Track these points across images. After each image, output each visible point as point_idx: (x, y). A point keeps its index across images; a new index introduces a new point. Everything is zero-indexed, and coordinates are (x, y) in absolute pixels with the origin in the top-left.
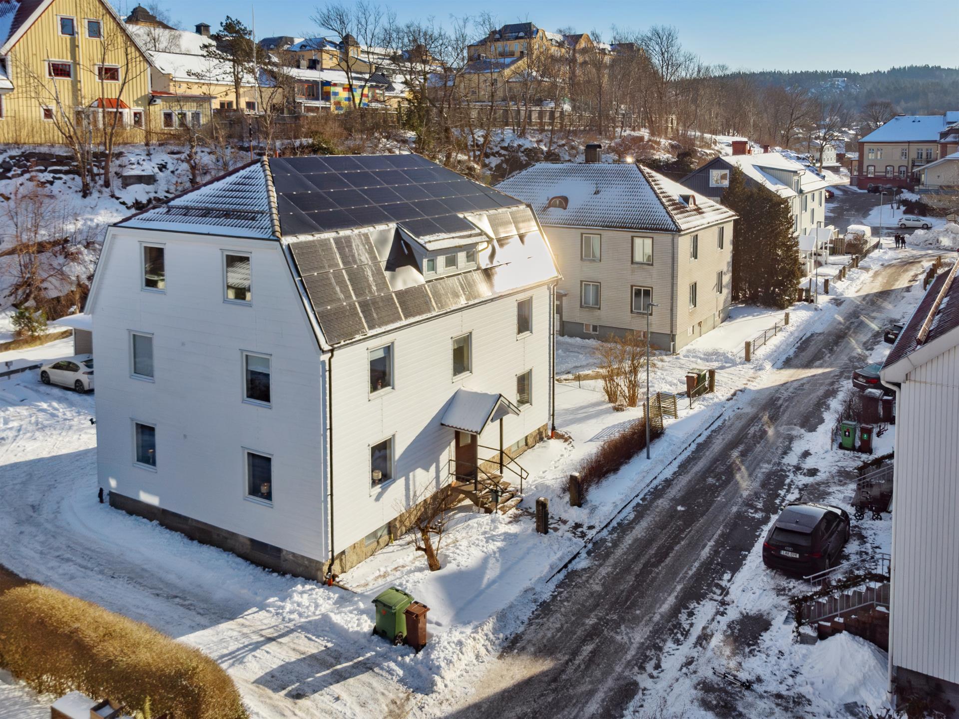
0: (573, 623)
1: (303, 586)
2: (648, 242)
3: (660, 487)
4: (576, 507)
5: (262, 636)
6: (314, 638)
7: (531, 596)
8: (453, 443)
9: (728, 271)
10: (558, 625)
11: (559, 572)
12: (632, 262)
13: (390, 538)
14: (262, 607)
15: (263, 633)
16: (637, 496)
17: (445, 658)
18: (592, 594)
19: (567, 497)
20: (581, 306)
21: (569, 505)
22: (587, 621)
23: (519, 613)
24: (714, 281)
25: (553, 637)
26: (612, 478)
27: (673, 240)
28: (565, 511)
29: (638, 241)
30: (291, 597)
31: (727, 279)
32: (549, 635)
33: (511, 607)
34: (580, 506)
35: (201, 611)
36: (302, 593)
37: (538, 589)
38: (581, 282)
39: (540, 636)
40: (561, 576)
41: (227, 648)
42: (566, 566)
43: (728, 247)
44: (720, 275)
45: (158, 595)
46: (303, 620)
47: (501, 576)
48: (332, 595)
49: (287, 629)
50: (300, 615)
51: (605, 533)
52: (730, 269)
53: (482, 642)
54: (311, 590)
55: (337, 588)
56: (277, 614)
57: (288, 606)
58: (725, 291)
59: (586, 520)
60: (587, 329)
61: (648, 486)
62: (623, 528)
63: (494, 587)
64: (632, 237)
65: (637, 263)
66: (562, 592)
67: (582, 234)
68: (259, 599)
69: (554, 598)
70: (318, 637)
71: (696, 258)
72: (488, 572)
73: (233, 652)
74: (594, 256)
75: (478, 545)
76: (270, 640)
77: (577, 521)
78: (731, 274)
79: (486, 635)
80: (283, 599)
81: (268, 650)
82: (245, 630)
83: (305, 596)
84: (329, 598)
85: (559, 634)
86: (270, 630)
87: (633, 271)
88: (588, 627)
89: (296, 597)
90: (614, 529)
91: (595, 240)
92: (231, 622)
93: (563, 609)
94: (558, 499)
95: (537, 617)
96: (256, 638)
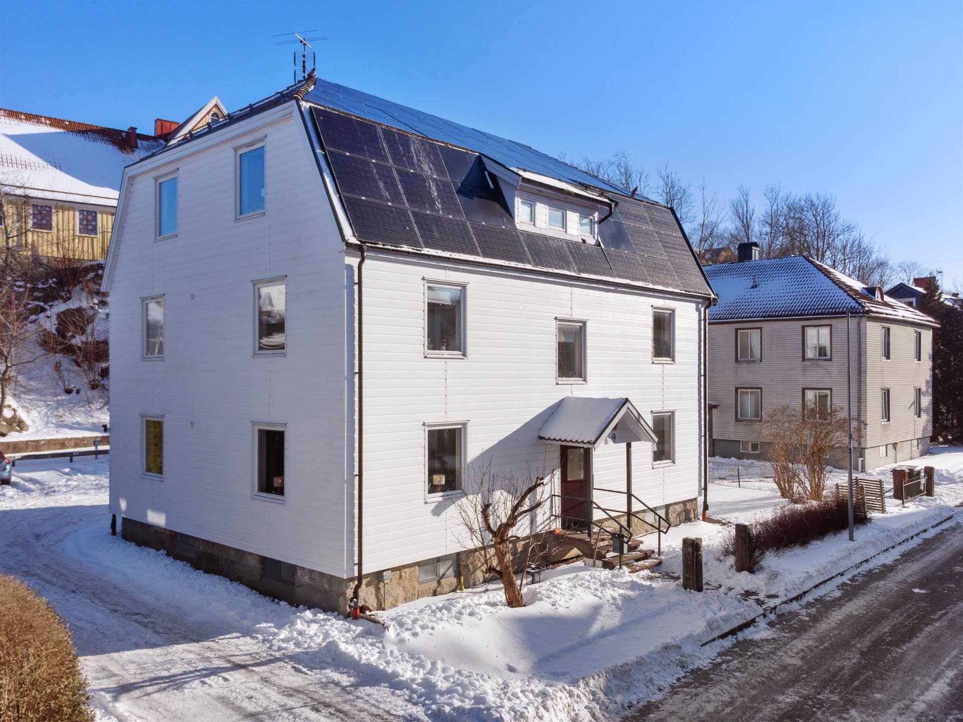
0: (753, 699)
1: (315, 615)
2: (825, 331)
3: (877, 571)
4: (745, 573)
5: (229, 661)
6: (304, 670)
7: (674, 657)
8: (558, 474)
9: (927, 392)
10: (726, 698)
11: (723, 636)
12: (804, 359)
13: (459, 582)
14: (247, 632)
15: (233, 659)
16: (842, 574)
17: (512, 709)
18: (785, 668)
19: (731, 560)
20: (737, 420)
21: (733, 570)
22: (781, 698)
23: (654, 676)
24: (912, 398)
25: (717, 712)
26: (798, 551)
27: (859, 324)
28: (728, 578)
29: (811, 333)
30: (292, 623)
31: (926, 401)
32: (710, 708)
33: (639, 663)
34: (751, 571)
35: (161, 630)
36: (310, 622)
37: (687, 649)
38: (737, 389)
39: (692, 708)
40: (728, 643)
41: (168, 670)
42: (733, 632)
43: (927, 363)
44: (919, 392)
45: (115, 611)
46: (298, 650)
47: (622, 628)
48: (353, 627)
49: (269, 658)
50: (297, 644)
51: (795, 606)
52: (930, 390)
53: (586, 702)
54: (323, 620)
55: (364, 621)
56: (264, 641)
57: (284, 634)
58: (924, 417)
59: (764, 587)
60: (745, 448)
61: (857, 566)
62: (825, 606)
63: (612, 638)
64: (803, 327)
65: (810, 360)
66: (729, 661)
67: (737, 330)
68: (246, 623)
69: (716, 666)
70: (311, 669)
71: (888, 357)
72: (600, 618)
73: (175, 676)
74: (752, 355)
75: (588, 587)
76: (237, 667)
77: (746, 588)
78: (930, 398)
79: (593, 693)
80: (280, 627)
81: (227, 677)
82: (208, 654)
83: (315, 626)
84: (348, 631)
85: (728, 710)
86: (244, 657)
87: (804, 369)
88: (782, 706)
89: (299, 625)
90: (809, 605)
91: (755, 336)
92: (195, 644)
93: (732, 680)
94: (716, 563)
95: (687, 685)
96: (217, 663)
